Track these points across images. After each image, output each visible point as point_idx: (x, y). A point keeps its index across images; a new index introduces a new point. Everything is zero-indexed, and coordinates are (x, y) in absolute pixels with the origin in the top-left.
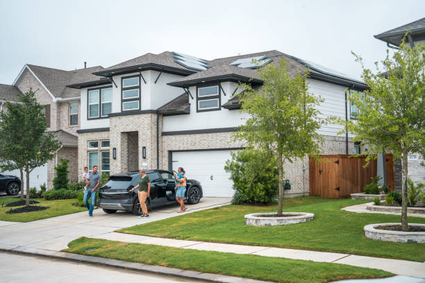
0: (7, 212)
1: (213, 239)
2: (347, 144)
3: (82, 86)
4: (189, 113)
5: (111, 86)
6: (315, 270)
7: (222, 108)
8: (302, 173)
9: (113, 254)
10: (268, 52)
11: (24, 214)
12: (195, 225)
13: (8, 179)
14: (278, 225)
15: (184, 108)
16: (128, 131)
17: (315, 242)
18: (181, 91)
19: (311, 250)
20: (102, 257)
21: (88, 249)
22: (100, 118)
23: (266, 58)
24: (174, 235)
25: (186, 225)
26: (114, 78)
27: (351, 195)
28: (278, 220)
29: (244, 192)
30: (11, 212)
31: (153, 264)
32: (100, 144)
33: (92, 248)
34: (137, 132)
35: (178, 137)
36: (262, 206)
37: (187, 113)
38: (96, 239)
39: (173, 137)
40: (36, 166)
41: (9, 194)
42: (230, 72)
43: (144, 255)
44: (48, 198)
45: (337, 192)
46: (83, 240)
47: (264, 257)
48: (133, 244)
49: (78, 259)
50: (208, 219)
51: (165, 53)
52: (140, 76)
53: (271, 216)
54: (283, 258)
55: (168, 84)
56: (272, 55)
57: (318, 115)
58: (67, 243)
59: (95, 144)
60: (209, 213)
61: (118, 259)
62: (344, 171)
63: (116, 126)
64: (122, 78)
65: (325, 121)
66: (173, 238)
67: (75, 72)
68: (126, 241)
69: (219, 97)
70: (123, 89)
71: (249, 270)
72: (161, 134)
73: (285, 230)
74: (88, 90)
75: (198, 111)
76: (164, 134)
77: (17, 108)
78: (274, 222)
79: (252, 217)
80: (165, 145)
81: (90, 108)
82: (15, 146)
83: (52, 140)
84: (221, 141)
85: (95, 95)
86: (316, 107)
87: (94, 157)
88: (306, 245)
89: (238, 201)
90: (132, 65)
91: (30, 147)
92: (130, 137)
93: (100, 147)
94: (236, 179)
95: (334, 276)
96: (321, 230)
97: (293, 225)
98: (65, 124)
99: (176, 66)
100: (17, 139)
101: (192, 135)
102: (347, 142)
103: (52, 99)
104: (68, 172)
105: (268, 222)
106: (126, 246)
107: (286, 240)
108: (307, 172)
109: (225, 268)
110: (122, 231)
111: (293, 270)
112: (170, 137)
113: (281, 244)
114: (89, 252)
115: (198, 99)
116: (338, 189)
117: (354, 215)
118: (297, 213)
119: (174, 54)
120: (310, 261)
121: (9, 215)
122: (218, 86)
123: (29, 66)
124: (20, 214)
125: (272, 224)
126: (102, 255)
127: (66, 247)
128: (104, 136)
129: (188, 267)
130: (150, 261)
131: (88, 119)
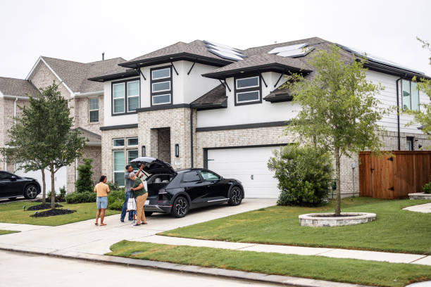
0: (32, 216)
1: (268, 240)
2: (399, 140)
3: (105, 79)
4: (226, 107)
5: (139, 79)
6: (394, 270)
7: (264, 101)
8: (352, 171)
9: (163, 257)
10: (309, 39)
11: (50, 218)
12: (244, 227)
13: (26, 181)
14: (337, 226)
15: (221, 101)
16: (159, 127)
17: (386, 243)
18: (216, 83)
19: (382, 251)
20: (152, 260)
21: (134, 252)
22: (126, 113)
23: (306, 46)
24: (224, 237)
25: (233, 227)
26: (142, 69)
27: (409, 194)
28: (337, 220)
29: (291, 192)
30: (36, 215)
31: (210, 266)
32: (126, 141)
33: (138, 251)
34: (169, 128)
35: (214, 133)
36: (311, 207)
37: (224, 106)
38: (139, 242)
39: (208, 134)
40: (62, 165)
41: (27, 198)
42: (272, 61)
43: (198, 258)
44: (70, 202)
45: (391, 192)
46: (124, 243)
47: (332, 258)
48: (182, 246)
49: (126, 262)
50: (256, 220)
51: (195, 41)
52: (171, 67)
53: (328, 216)
54: (354, 259)
55: (203, 75)
56: (313, 42)
57: (379, 105)
58: (109, 247)
59: (120, 142)
60: (255, 215)
61: (171, 262)
62: (398, 169)
63: (145, 122)
64: (151, 70)
65: (387, 111)
66: (223, 240)
67: (92, 64)
68: (174, 244)
69: (260, 88)
70: (152, 82)
71: (320, 272)
72: (195, 130)
73: (347, 230)
74: (112, 83)
75: (236, 105)
76: (199, 130)
77: (40, 102)
78: (333, 222)
79: (307, 217)
80: (200, 142)
81: (115, 103)
82: (39, 144)
83: (78, 137)
84: (263, 136)
85: (120, 89)
86: (377, 97)
87: (119, 156)
88: (376, 246)
89: (284, 202)
90: (162, 55)
91: (55, 144)
92: (160, 134)
93: (127, 146)
94: (282, 178)
95: (417, 277)
96: (388, 231)
97: (354, 225)
98: (83, 121)
99: (209, 55)
100: (41, 137)
101: (231, 132)
102: (399, 137)
103: (70, 93)
104: (92, 173)
105: (326, 223)
106: (175, 248)
107: (351, 241)
108: (357, 170)
109: (293, 270)
110: (165, 234)
111: (370, 271)
112: (205, 133)
113: (346, 245)
114: (136, 255)
115: (236, 91)
116: (392, 189)
117: (420, 215)
118: (356, 213)
119: (206, 43)
120: (385, 262)
121: (34, 219)
122: (258, 77)
123: (44, 58)
124: (46, 218)
125: (331, 225)
126: (151, 258)
127: (109, 251)
128: (131, 133)
129: (251, 269)
130: (206, 264)
131: (113, 115)
